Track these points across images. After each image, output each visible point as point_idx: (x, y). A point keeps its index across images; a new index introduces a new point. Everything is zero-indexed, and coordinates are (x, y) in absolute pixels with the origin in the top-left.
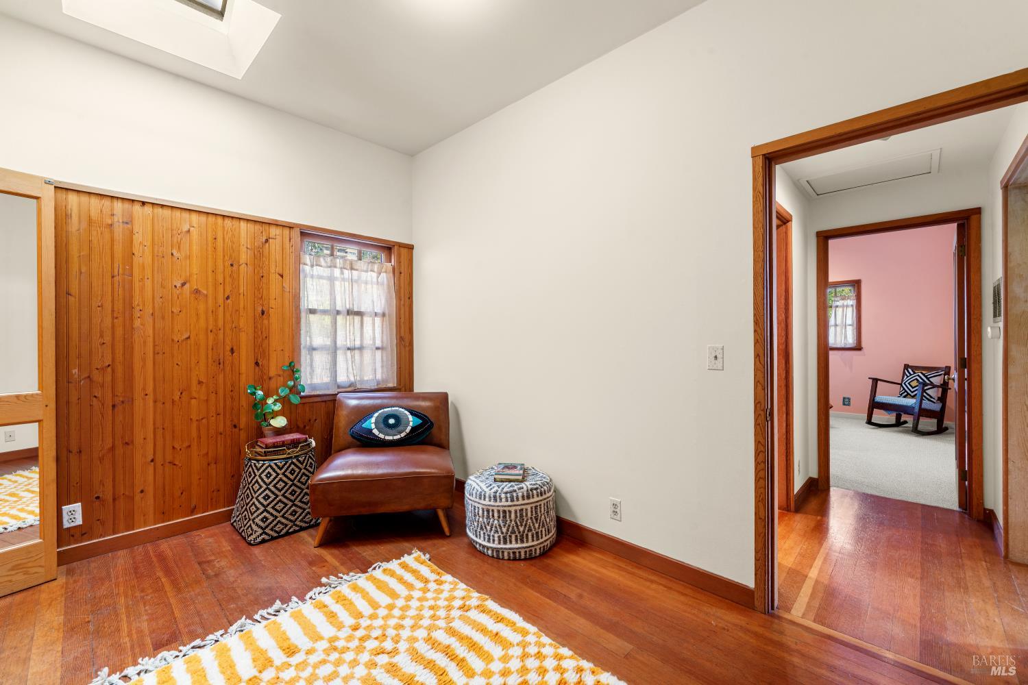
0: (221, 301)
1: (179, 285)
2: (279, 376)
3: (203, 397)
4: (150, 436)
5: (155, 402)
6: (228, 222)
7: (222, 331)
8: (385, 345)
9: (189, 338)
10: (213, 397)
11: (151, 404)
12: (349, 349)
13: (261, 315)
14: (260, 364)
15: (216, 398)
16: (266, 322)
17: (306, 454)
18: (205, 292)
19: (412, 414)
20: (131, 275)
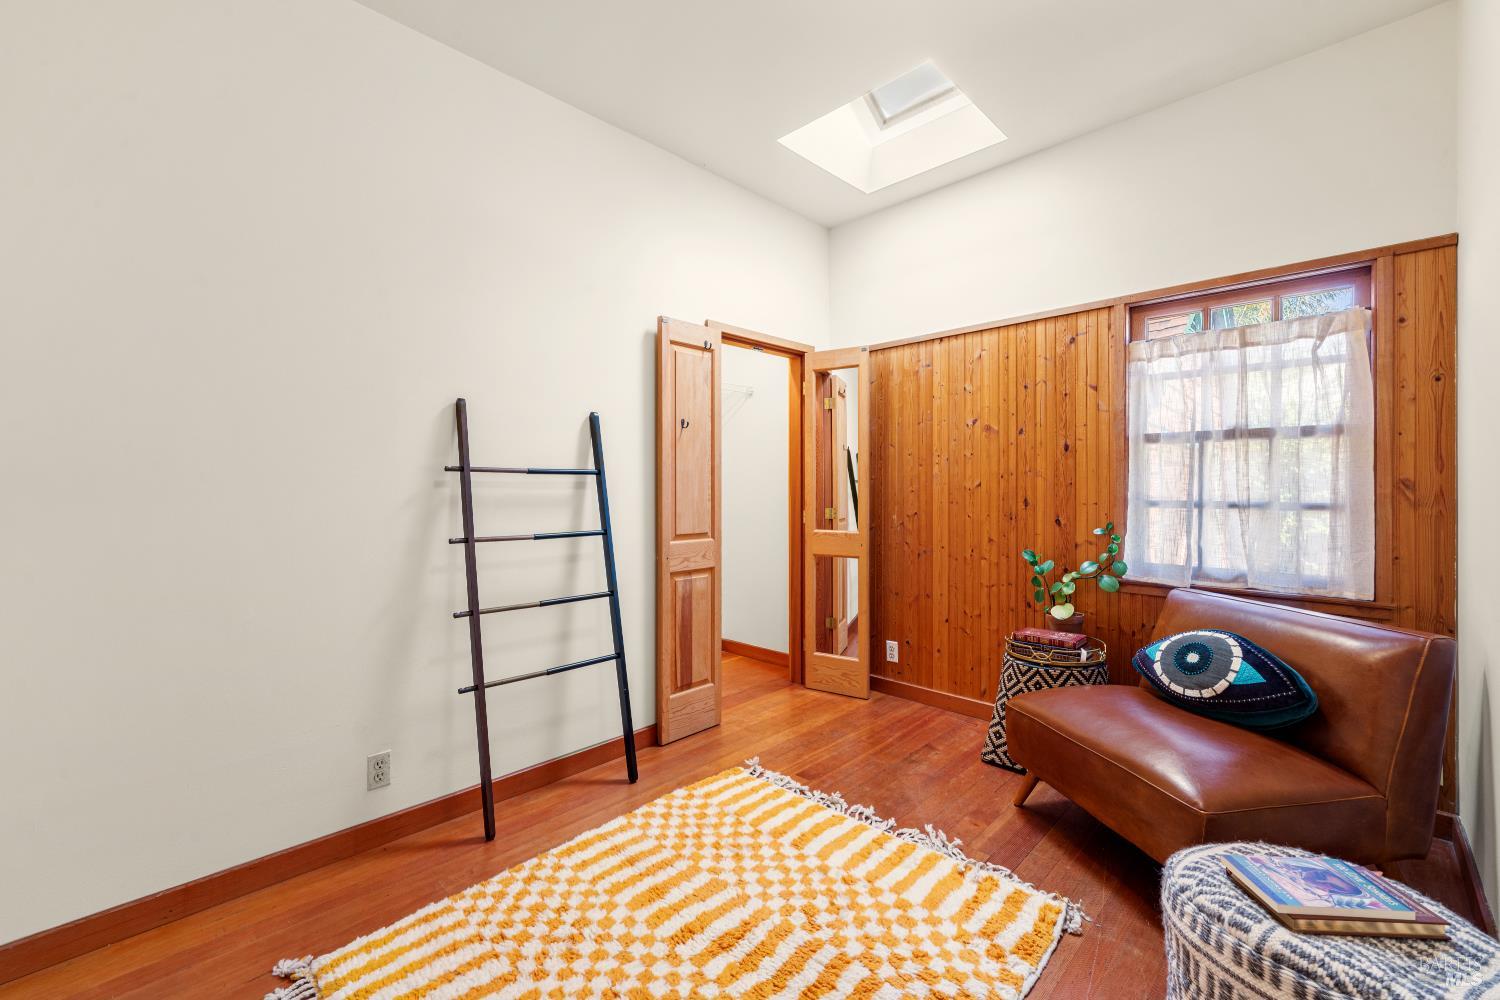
0: (1013, 438)
1: (970, 423)
2: (1091, 543)
3: (994, 560)
4: (946, 592)
5: (950, 556)
6: (1022, 331)
7: (1014, 477)
8: (1340, 500)
9: (980, 485)
10: (1003, 560)
11: (946, 558)
12: (1233, 506)
13: (1063, 451)
14: (1063, 522)
15: (1008, 561)
16: (1070, 462)
17: (1068, 668)
18: (996, 428)
19: (1247, 656)
20: (932, 419)
